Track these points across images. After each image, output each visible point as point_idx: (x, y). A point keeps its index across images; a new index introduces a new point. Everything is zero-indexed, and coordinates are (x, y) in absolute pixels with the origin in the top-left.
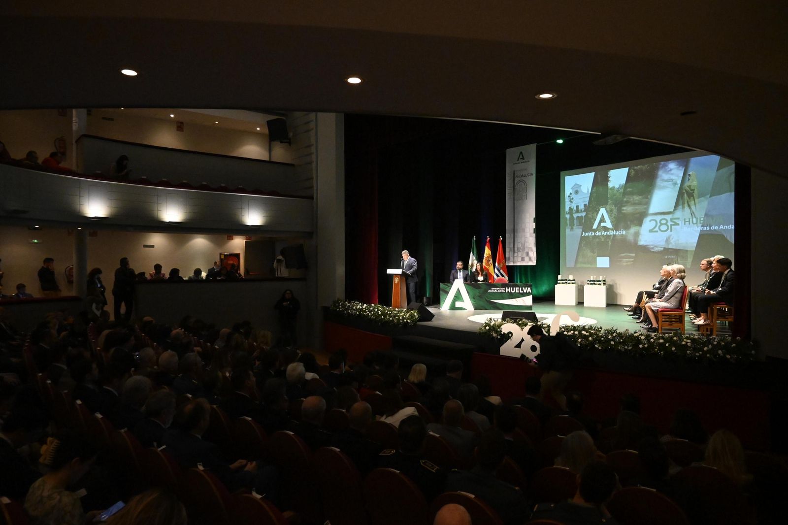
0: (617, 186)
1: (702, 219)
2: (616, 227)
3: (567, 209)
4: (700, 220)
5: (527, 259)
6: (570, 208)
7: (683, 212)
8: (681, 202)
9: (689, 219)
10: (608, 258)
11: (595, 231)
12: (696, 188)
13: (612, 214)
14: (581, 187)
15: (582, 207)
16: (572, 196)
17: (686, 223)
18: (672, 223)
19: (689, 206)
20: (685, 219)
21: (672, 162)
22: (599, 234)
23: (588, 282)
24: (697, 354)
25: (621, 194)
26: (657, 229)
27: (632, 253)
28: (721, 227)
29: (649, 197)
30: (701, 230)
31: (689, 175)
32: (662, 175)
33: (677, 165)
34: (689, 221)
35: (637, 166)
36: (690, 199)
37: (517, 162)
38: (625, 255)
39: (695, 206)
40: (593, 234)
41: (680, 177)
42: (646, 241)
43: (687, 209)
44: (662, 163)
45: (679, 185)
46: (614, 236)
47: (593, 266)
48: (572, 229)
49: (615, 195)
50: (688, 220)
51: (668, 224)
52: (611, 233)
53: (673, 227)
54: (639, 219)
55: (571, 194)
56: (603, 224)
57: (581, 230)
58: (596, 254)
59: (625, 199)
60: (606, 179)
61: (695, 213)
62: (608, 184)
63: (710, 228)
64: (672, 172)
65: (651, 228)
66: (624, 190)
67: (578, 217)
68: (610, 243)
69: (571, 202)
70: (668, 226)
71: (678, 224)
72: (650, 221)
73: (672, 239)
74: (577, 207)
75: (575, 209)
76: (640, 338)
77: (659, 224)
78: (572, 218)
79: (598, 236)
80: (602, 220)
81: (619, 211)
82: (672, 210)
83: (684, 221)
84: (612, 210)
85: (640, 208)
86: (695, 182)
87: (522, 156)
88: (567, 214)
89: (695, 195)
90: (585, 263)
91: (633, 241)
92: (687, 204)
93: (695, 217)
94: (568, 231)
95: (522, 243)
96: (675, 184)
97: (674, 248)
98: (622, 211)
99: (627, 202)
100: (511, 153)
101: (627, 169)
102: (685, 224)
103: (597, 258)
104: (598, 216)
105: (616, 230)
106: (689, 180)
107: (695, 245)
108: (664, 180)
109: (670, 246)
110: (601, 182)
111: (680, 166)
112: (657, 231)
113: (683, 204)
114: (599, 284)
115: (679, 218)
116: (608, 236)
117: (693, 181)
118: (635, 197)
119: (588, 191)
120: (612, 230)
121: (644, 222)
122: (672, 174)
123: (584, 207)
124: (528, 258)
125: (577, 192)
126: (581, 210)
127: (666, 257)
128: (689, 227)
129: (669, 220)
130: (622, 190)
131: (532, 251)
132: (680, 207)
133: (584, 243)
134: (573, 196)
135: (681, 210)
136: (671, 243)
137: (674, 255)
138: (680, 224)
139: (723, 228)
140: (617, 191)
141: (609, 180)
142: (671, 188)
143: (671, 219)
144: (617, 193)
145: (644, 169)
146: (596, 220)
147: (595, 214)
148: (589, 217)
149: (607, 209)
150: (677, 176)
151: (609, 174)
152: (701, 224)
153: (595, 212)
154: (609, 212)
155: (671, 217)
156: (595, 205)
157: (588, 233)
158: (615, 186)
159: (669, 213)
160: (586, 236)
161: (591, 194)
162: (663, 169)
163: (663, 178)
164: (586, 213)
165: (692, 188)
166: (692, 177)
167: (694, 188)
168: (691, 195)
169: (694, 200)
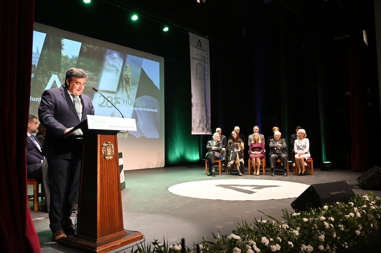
0: (70, 57)
1: (134, 102)
4: (133, 103)
7: (122, 94)
8: (121, 85)
9: (127, 100)
17: (125, 102)
18: (116, 101)
19: (126, 90)
21: (115, 52)
26: (105, 104)
29: (99, 75)
30: (133, 110)
31: (127, 67)
32: (109, 60)
33: (119, 56)
34: (126, 102)
35: (89, 44)
36: (127, 85)
39: (130, 91)
41: (121, 66)
42: (96, 114)
43: (125, 91)
44: (109, 50)
45: (120, 72)
49: (68, 65)
50: (126, 101)
51: (113, 101)
53: (117, 104)
54: (91, 93)
60: (60, 46)
61: (130, 97)
63: (138, 109)
64: (116, 60)
65: (100, 103)
66: (77, 63)
71: (119, 103)
72: (100, 96)
73: (116, 114)
82: (115, 91)
83: (123, 101)
85: (92, 83)
89: (130, 83)
92: (125, 88)
93: (130, 100)
96: (118, 70)
101: (81, 43)
102: (124, 104)
106: (126, 70)
108: (109, 64)
110: (53, 46)
111: (121, 57)
112: (105, 106)
113: (123, 88)
115: (120, 98)
117: (128, 72)
121: (95, 96)
122: (116, 62)
128: (127, 106)
129: (113, 99)
130: (75, 62)
132: (121, 89)
133: (32, 108)
135: (122, 92)
138: (121, 103)
139: (145, 110)
140: (71, 62)
141: (63, 49)
142: (115, 73)
143: (115, 97)
144: (70, 63)
145: (95, 49)
146: (47, 85)
147: (45, 79)
148: (39, 81)
149: (60, 77)
150: (119, 65)
151: (62, 42)
152: (133, 105)
153: (46, 77)
154: (62, 80)
155: (115, 96)
156: (46, 68)
157: (36, 99)
158: (68, 56)
159: (113, 93)
160: (34, 101)
161: (42, 55)
162: (109, 55)
163: (109, 62)
164: (35, 76)
165: (128, 77)
166: (128, 69)
167: (129, 78)
168: (127, 82)
169: (130, 87)
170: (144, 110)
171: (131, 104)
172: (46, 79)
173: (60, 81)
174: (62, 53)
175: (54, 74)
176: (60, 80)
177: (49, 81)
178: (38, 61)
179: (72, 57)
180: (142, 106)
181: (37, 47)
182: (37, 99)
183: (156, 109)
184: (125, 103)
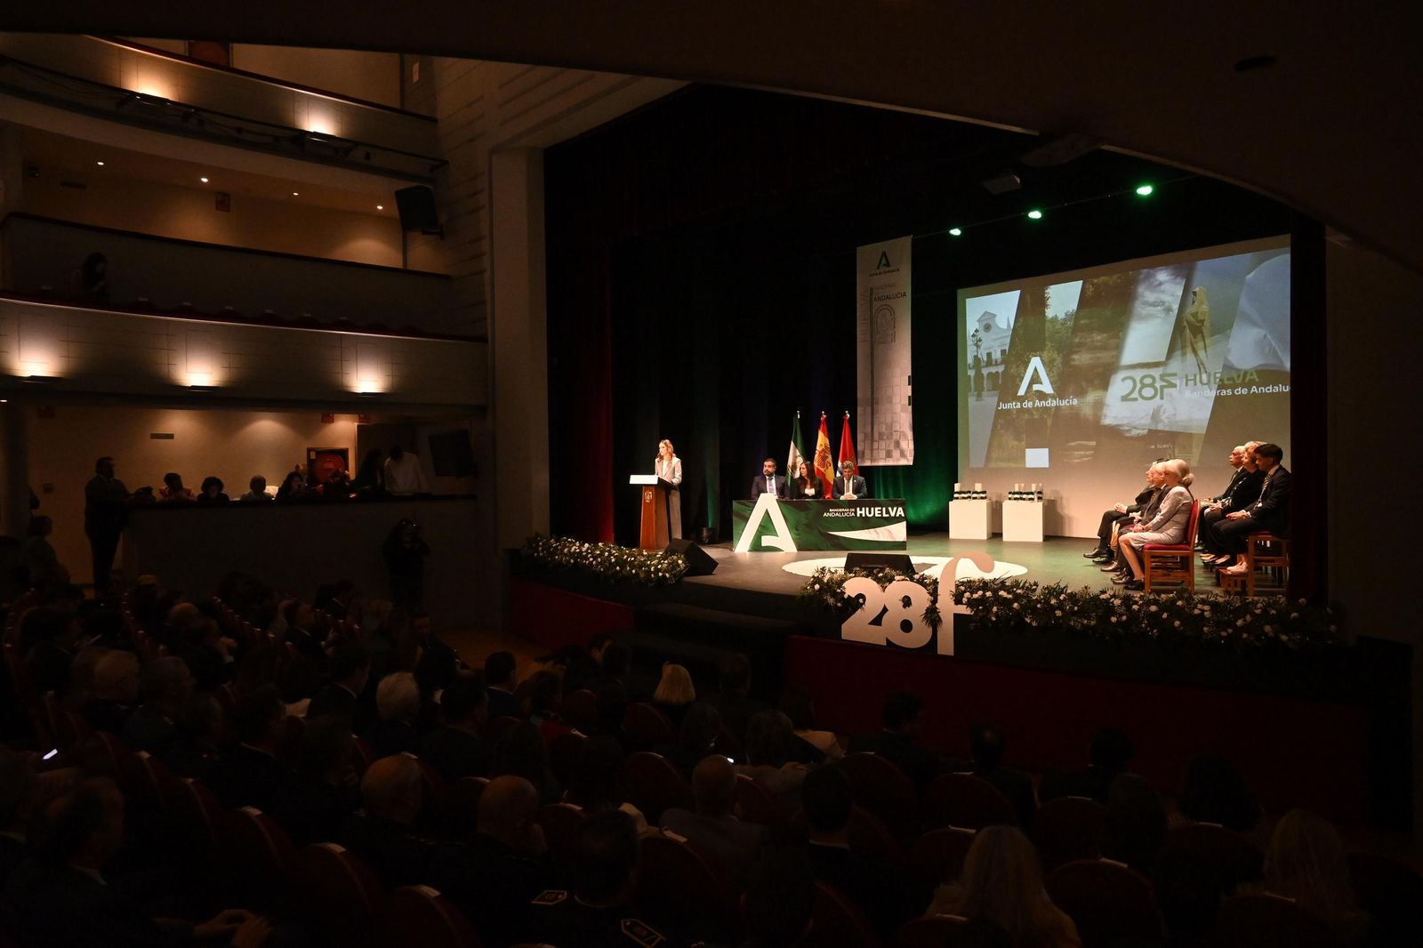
0: (1061, 316)
2: (1060, 393)
3: (970, 360)
5: (896, 453)
6: (976, 357)
7: (1183, 361)
9: (1195, 376)
10: (1046, 451)
11: (1022, 399)
12: (1206, 318)
13: (1053, 367)
14: (997, 318)
15: (997, 355)
17: (1189, 382)
18: (1164, 384)
19: (1195, 351)
20: (1187, 376)
21: (1161, 270)
22: (1030, 405)
23: (1010, 496)
24: (1224, 634)
25: (1070, 331)
26: (1135, 395)
27: (1091, 440)
28: (1254, 389)
29: (1121, 335)
30: (1216, 396)
31: (1195, 293)
32: (1145, 294)
33: (1172, 275)
34: (1195, 380)
35: (1098, 276)
36: (1195, 337)
37: (878, 271)
38: (1078, 445)
39: (1206, 351)
40: (1019, 406)
41: (1178, 296)
42: (1116, 417)
43: (1190, 356)
44: (1145, 270)
45: (1176, 312)
46: (1057, 408)
47: (1019, 466)
48: (979, 396)
49: (1057, 333)
50: (1192, 378)
51: (1156, 385)
52: (1051, 403)
53: (1165, 390)
54: (1102, 376)
55: (977, 331)
56: (1036, 387)
57: (996, 399)
58: (1023, 443)
60: (1042, 303)
61: (1206, 366)
62: (1044, 312)
63: (1233, 392)
64: (1163, 287)
65: (1125, 394)
66: (1075, 323)
67: (990, 374)
68: (1049, 422)
69: (978, 346)
70: (1156, 390)
71: (1175, 386)
72: (1123, 380)
73: (1164, 412)
74: (989, 355)
75: (985, 359)
76: (1112, 603)
77: (1139, 386)
78: (979, 375)
79: (1028, 409)
80: (1035, 379)
81: (1067, 361)
82: (1163, 359)
83: (1185, 380)
84: (1052, 361)
85: (1104, 356)
86: (1204, 307)
87: (885, 261)
88: (970, 368)
89: (1206, 330)
90: (1004, 460)
91: (1091, 418)
92: (1190, 347)
93: (1206, 372)
94: (972, 400)
95: (887, 425)
96: (1169, 310)
97: (1167, 429)
98: (1072, 363)
99: (1081, 345)
100: (866, 255)
101: (1080, 283)
102: (1187, 384)
103: (1027, 450)
104: (1028, 371)
105: (1062, 398)
106: (1194, 302)
107: (1205, 423)
108: (1146, 303)
109: (1160, 427)
110: (1032, 308)
111: (1177, 276)
112: (1136, 399)
113: (1183, 347)
114: (1030, 499)
115: (1175, 375)
116: (1046, 409)
117: (1202, 303)
118: (1094, 335)
119: (1009, 325)
120: (1053, 397)
121: (1112, 381)
122: (1163, 292)
123: (1002, 354)
124: (899, 451)
125: (987, 328)
126: (996, 361)
127: (1153, 447)
128: (1194, 390)
129: (1157, 377)
130: (1070, 324)
131: (906, 438)
132: (1178, 353)
133: (1002, 422)
134: (981, 335)
135: (1180, 358)
136: (1162, 421)
137: (1168, 443)
138: (1178, 386)
140: (1063, 325)
141: (1047, 305)
142: (1161, 318)
143: (1160, 375)
144: (1061, 328)
145: (1111, 283)
147: (1021, 368)
148: (1012, 374)
149: (1043, 359)
150: (1173, 295)
151: (1047, 293)
152: (1217, 385)
153: (1022, 365)
154: (1048, 363)
155: (1161, 373)
156: (1021, 350)
157: (1008, 404)
158: (1058, 316)
159: (1158, 364)
160: (1005, 409)
161: (1014, 330)
162: (1147, 282)
163: (1145, 299)
164: (1006, 367)
165: (1200, 318)
166: (1199, 297)
167: (1203, 318)
168: (1197, 331)
169: (1204, 340)
170: (1252, 390)
174: (1046, 313)
175: (1033, 356)
176: (1045, 365)
179: (1064, 314)
180: (1247, 381)
181: (1008, 317)
182: (1010, 405)
184: (1191, 383)
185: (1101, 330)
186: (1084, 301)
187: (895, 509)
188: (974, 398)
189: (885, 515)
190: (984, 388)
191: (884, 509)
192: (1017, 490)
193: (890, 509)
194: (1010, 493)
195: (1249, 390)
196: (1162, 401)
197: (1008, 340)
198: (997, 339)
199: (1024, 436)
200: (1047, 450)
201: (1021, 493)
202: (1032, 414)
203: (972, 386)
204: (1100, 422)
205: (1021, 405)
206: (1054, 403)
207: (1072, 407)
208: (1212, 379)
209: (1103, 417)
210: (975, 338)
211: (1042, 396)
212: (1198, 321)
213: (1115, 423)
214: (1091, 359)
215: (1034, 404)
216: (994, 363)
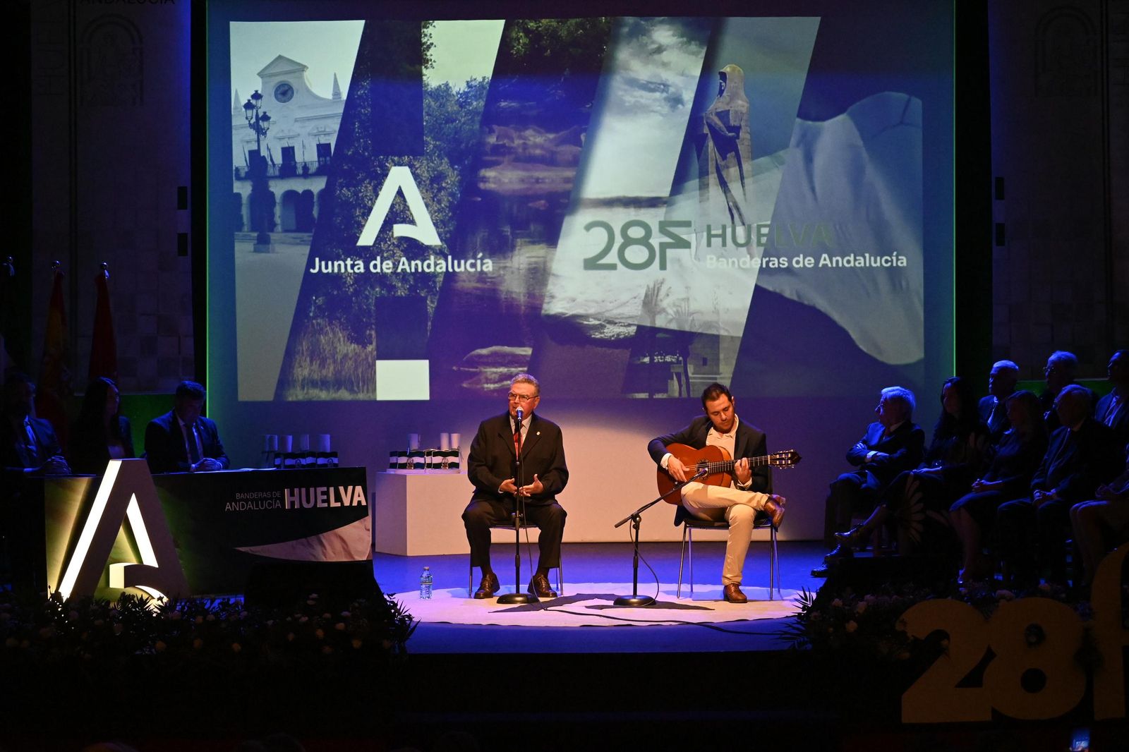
0: (458, 86)
1: (765, 231)
2: (456, 245)
3: (239, 160)
4: (759, 235)
6: (255, 156)
8: (695, 167)
9: (724, 228)
10: (423, 364)
12: (743, 124)
13: (440, 190)
14: (307, 74)
15: (307, 155)
16: (265, 106)
17: (713, 240)
18: (667, 240)
19: (723, 184)
20: (709, 228)
21: (661, 22)
22: (387, 267)
25: (478, 118)
26: (612, 258)
27: (521, 345)
28: (825, 260)
29: (583, 137)
30: (761, 269)
31: (723, 76)
32: (632, 64)
33: (682, 36)
34: (723, 236)
35: (536, 18)
36: (724, 158)
38: (495, 354)
39: (743, 186)
40: (360, 267)
41: (693, 77)
42: (574, 300)
43: (715, 191)
44: (630, 20)
45: (689, 106)
46: (450, 277)
47: (361, 396)
48: (263, 242)
49: (450, 120)
50: (720, 232)
51: (651, 241)
52: (436, 266)
53: (670, 253)
54: (544, 218)
55: (257, 96)
56: (400, 230)
57: (306, 250)
58: (370, 348)
59: (492, 140)
60: (417, 55)
61: (743, 210)
62: (420, 75)
63: (790, 262)
64: (665, 56)
65: (591, 255)
66: (486, 106)
67: (290, 195)
68: (431, 306)
69: (260, 131)
70: (651, 249)
71: (686, 245)
72: (588, 227)
73: (668, 295)
74: (288, 153)
75: (278, 159)
77: (619, 241)
78: (262, 198)
79: (383, 276)
80: (399, 213)
81: (470, 184)
82: (665, 192)
84: (437, 178)
85: (550, 178)
86: (740, 102)
88: (239, 178)
89: (743, 147)
90: (324, 384)
91: (522, 299)
92: (716, 175)
93: (743, 224)
94: (243, 251)
96: (676, 101)
97: (673, 326)
98: (482, 186)
99: (500, 151)
101: (501, 23)
102: (709, 244)
103: (381, 365)
104: (382, 194)
105: (459, 256)
106: (721, 92)
107: (744, 320)
108: (633, 83)
109: (660, 322)
110: (391, 62)
111: (691, 39)
112: (613, 267)
113: (703, 173)
115: (687, 224)
116: (424, 279)
117: (733, 97)
118: (529, 133)
119: (337, 93)
120: (440, 253)
121: (564, 228)
122: (665, 65)
123: (319, 155)
125: (284, 92)
127: (647, 360)
128: (722, 256)
129: (655, 228)
130: (478, 104)
132: (693, 184)
133: (320, 301)
134: (269, 105)
136: (664, 310)
137: (673, 354)
138: (693, 246)
139: (828, 262)
140: (461, 106)
141: (427, 61)
142: (662, 115)
143: (661, 223)
144: (458, 113)
145: (563, 33)
146: (370, 210)
147: (366, 187)
148: (344, 199)
149: (418, 171)
150: (683, 74)
151: (426, 35)
152: (762, 249)
153: (368, 181)
154: (428, 182)
155: (662, 219)
156: (365, 149)
157: (336, 264)
158: (450, 85)
159: (653, 203)
160: (328, 273)
161: (351, 103)
162: (634, 43)
163: (633, 75)
164: (328, 184)
165: (732, 123)
166: (730, 85)
167: (737, 124)
168: (727, 146)
169: (740, 164)
170: (822, 262)
171: (747, 244)
172: (365, 189)
173: (419, 187)
174: (424, 78)
175: (395, 165)
176: (419, 184)
177: (377, 196)
178: (337, 127)
179: (465, 85)
180: (813, 245)
181: (335, 75)
182: (339, 265)
183: (897, 256)
184: (716, 242)
185: (545, 123)
186: (505, 59)
187: (350, 488)
188: (250, 246)
189: (334, 504)
190: (275, 225)
191: (332, 489)
192: (415, 446)
193: (341, 489)
194: (393, 454)
195: (817, 261)
196: (662, 274)
197: (335, 125)
198: (309, 119)
199: (373, 333)
200: (426, 363)
201: (421, 454)
202: (393, 287)
203: (245, 219)
204: (539, 308)
205: (367, 267)
206: (442, 266)
207: (482, 276)
208: (754, 237)
209: (547, 300)
210: (249, 113)
211: (414, 249)
212: (731, 129)
213: (570, 313)
214: (522, 181)
215: (396, 266)
216: (300, 171)
